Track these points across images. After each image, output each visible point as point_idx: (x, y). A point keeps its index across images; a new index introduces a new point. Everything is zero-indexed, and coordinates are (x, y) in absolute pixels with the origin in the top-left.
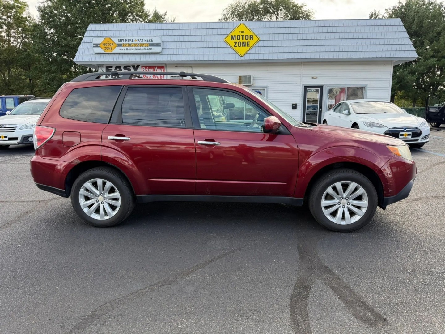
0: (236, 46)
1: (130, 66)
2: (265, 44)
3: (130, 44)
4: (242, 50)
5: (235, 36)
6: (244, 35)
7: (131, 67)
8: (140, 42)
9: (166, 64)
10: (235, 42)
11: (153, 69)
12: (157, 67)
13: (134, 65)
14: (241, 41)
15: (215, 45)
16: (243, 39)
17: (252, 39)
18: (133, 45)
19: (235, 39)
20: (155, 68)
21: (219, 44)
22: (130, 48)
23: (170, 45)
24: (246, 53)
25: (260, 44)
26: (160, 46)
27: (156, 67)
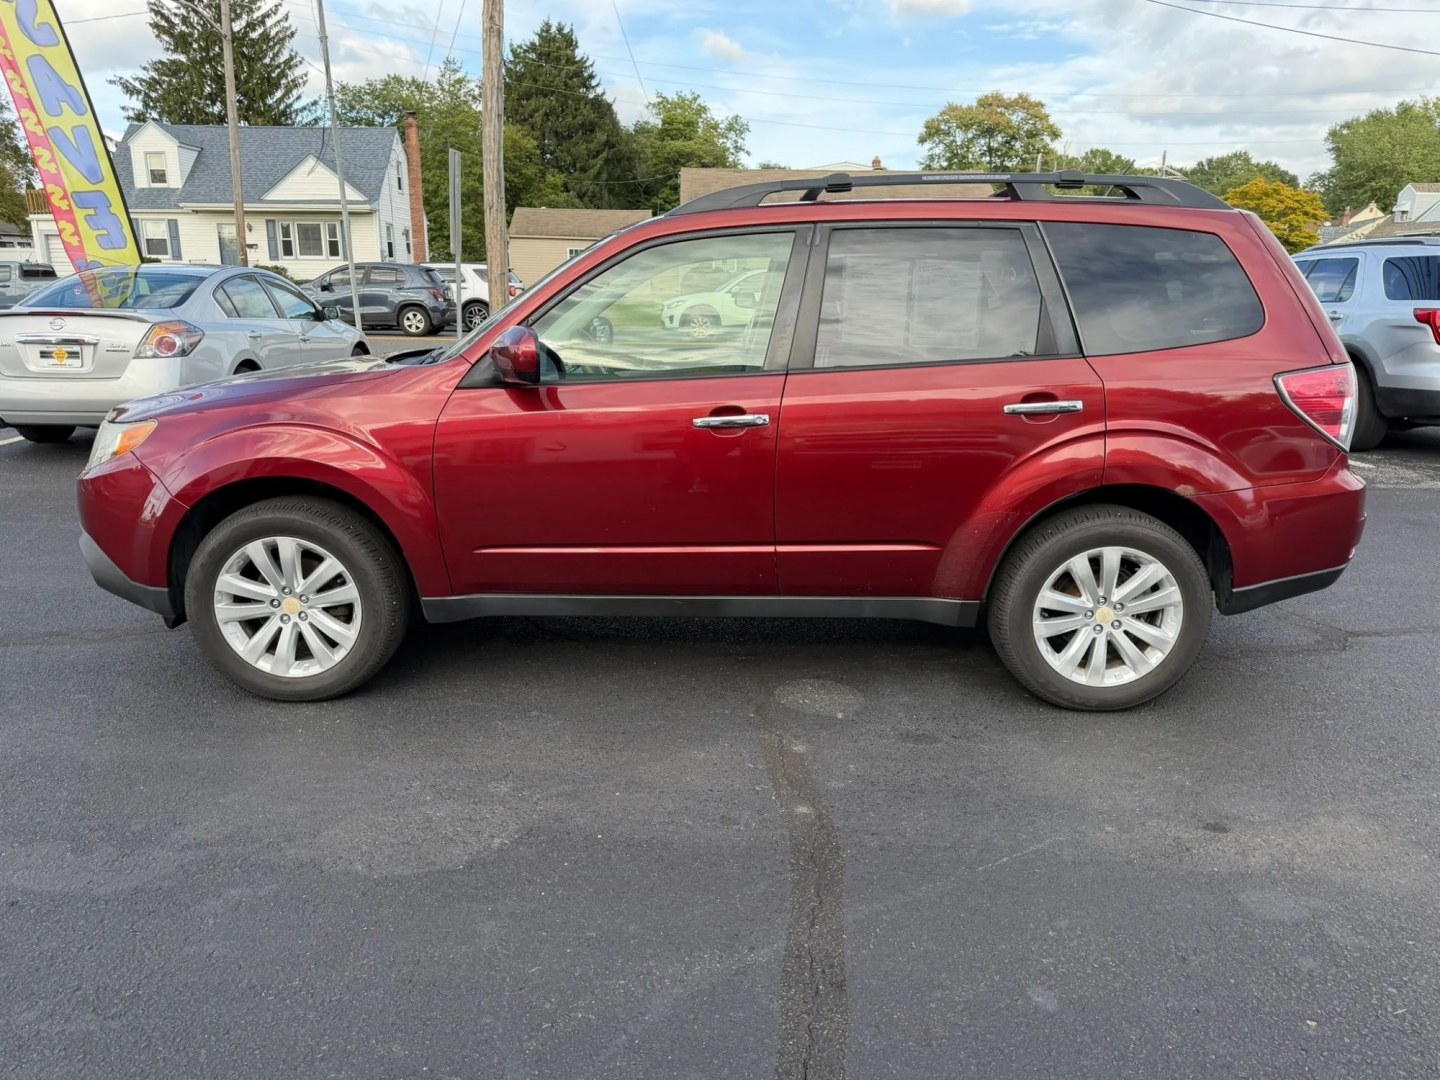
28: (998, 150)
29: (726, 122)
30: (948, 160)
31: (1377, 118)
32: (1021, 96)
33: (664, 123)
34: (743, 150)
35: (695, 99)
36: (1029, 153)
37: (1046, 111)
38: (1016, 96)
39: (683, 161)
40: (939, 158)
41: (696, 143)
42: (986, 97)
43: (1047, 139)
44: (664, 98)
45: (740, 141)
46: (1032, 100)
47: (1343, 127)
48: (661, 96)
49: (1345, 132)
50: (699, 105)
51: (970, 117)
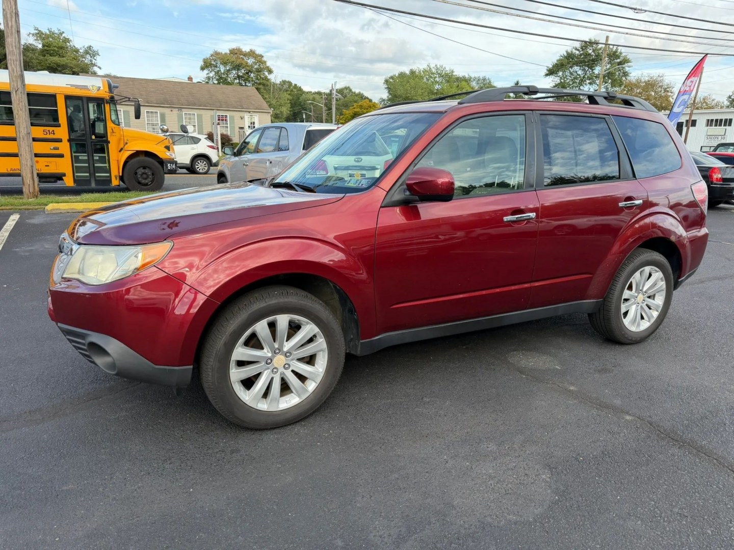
28: (242, 77)
29: (83, 49)
30: (217, 80)
31: (402, 75)
32: (251, 51)
33: (44, 46)
34: (96, 66)
35: (61, 34)
36: (258, 80)
37: (264, 59)
38: (249, 50)
39: (60, 69)
40: (213, 79)
41: (68, 60)
42: (234, 49)
43: (266, 73)
44: (40, 31)
45: (94, 60)
46: (257, 53)
47: (390, 78)
48: (37, 30)
49: (391, 80)
50: (64, 37)
51: (226, 59)
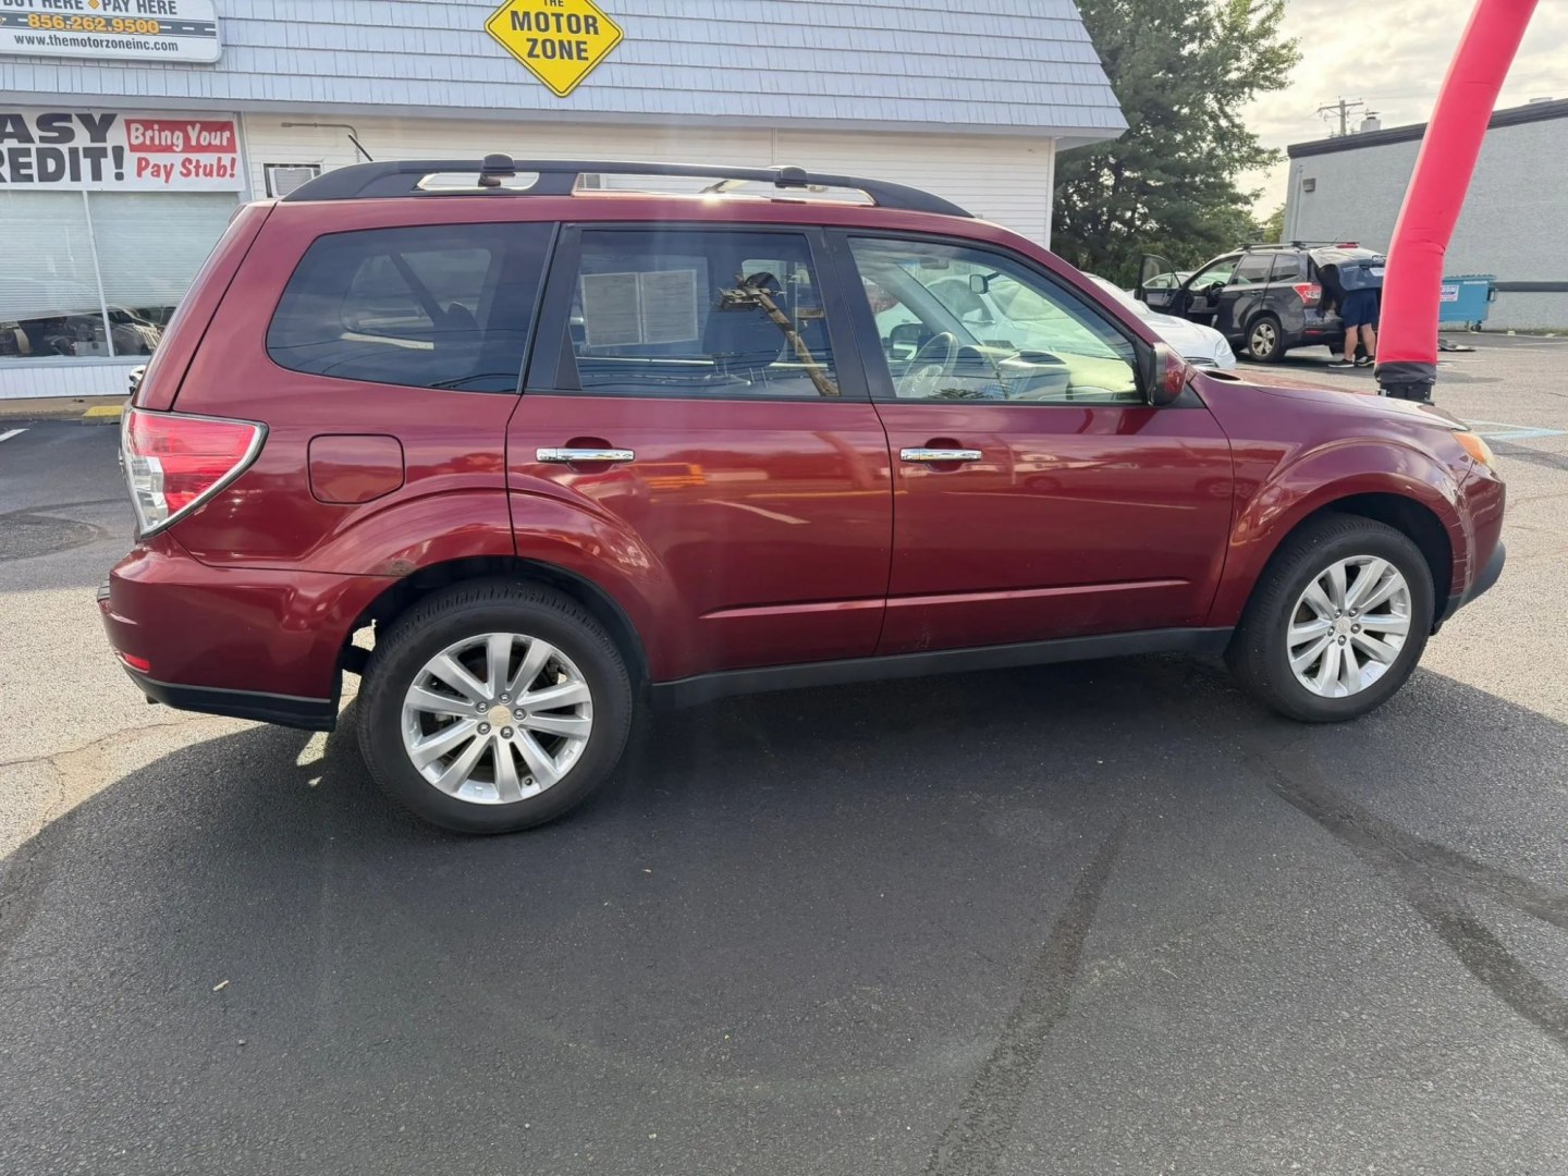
0: (538, 56)
1: (67, 118)
2: (645, 53)
3: (66, 18)
4: (562, 71)
5: (527, 14)
6: (562, 15)
7: (74, 118)
8: (117, 13)
9: (238, 114)
10: (528, 40)
11: (181, 135)
12: (198, 126)
13: (86, 112)
14: (552, 34)
15: (450, 43)
16: (559, 30)
17: (596, 32)
18: (81, 25)
19: (529, 29)
20: (189, 128)
21: (467, 44)
22: (69, 35)
23: (257, 34)
24: (578, 85)
25: (625, 52)
26: (213, 34)
27: (193, 124)
